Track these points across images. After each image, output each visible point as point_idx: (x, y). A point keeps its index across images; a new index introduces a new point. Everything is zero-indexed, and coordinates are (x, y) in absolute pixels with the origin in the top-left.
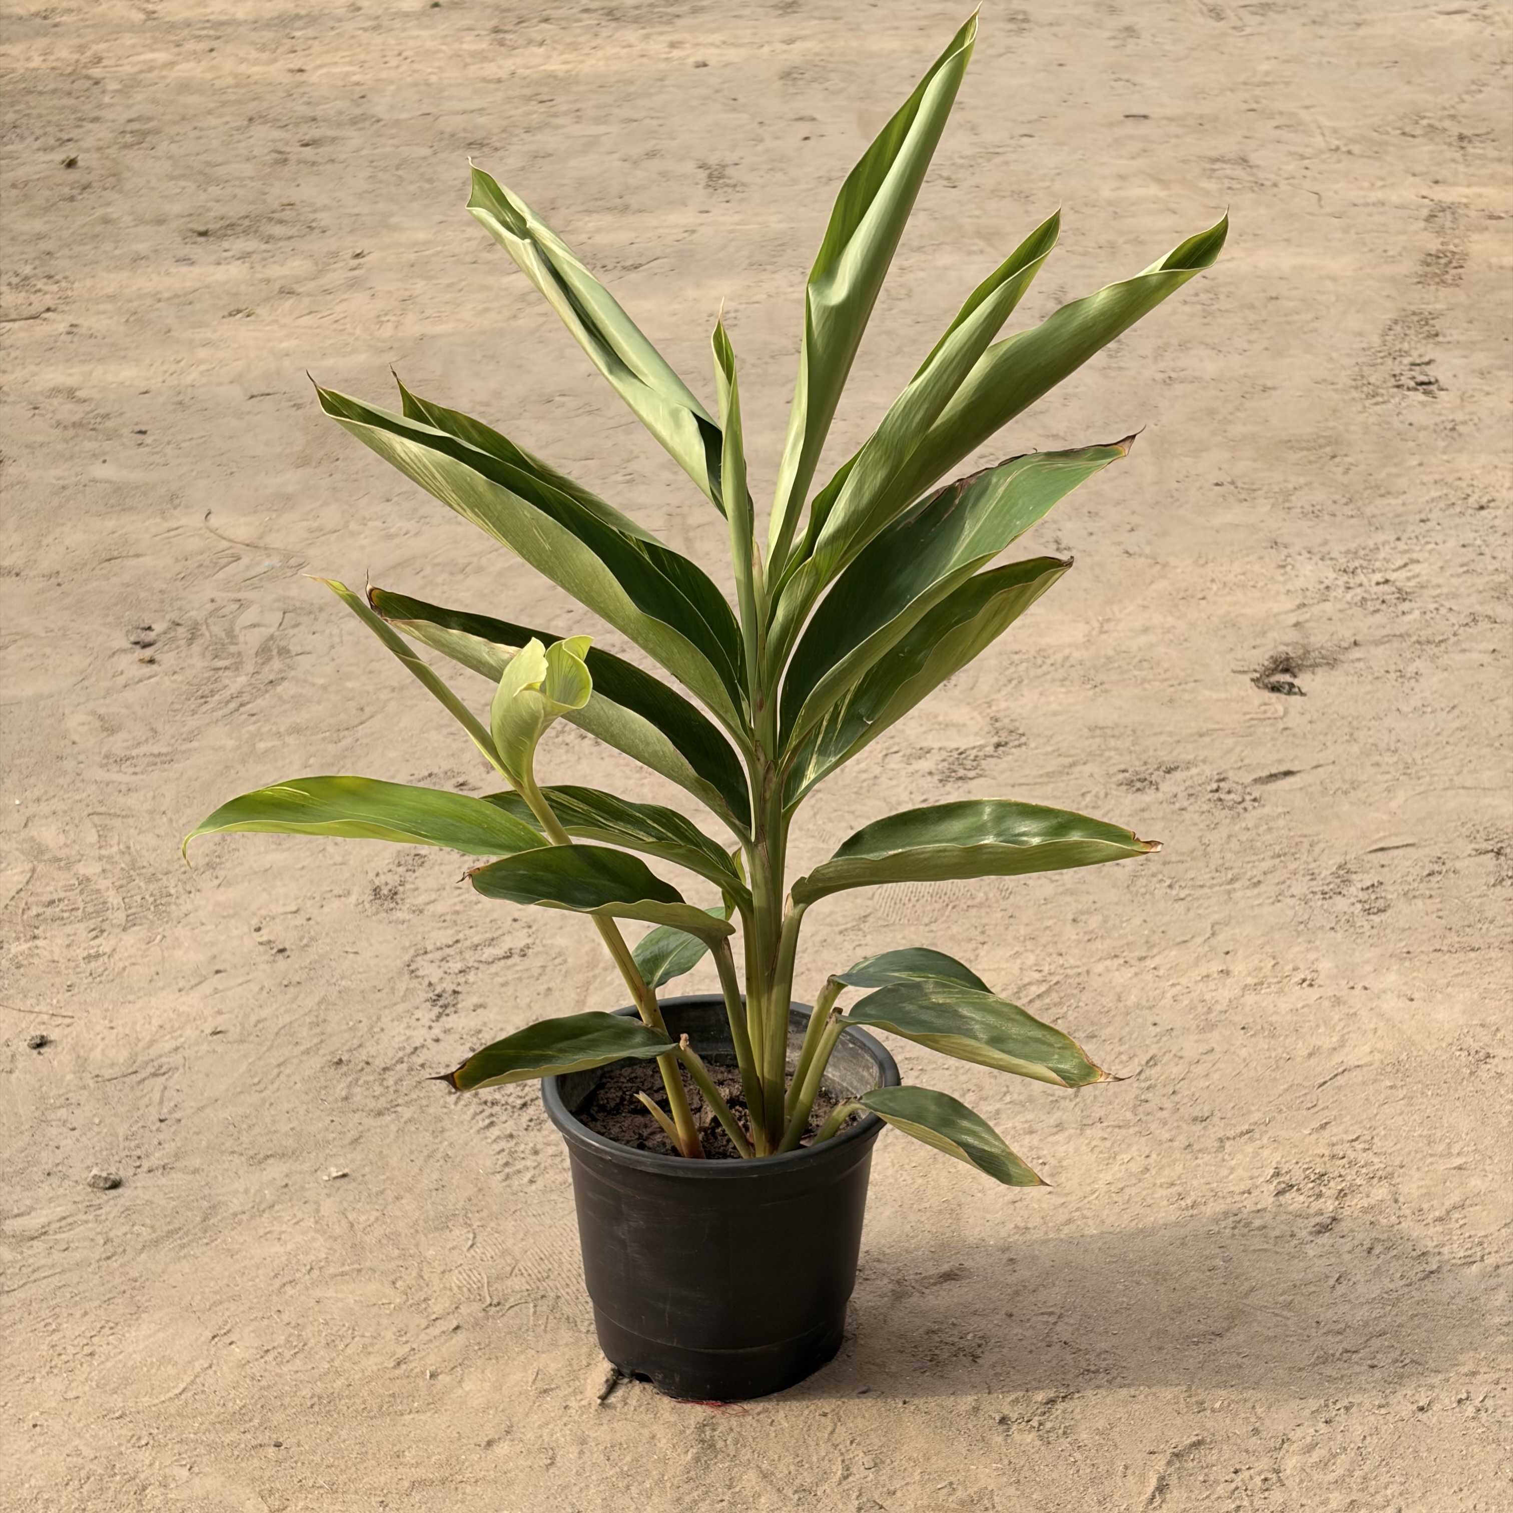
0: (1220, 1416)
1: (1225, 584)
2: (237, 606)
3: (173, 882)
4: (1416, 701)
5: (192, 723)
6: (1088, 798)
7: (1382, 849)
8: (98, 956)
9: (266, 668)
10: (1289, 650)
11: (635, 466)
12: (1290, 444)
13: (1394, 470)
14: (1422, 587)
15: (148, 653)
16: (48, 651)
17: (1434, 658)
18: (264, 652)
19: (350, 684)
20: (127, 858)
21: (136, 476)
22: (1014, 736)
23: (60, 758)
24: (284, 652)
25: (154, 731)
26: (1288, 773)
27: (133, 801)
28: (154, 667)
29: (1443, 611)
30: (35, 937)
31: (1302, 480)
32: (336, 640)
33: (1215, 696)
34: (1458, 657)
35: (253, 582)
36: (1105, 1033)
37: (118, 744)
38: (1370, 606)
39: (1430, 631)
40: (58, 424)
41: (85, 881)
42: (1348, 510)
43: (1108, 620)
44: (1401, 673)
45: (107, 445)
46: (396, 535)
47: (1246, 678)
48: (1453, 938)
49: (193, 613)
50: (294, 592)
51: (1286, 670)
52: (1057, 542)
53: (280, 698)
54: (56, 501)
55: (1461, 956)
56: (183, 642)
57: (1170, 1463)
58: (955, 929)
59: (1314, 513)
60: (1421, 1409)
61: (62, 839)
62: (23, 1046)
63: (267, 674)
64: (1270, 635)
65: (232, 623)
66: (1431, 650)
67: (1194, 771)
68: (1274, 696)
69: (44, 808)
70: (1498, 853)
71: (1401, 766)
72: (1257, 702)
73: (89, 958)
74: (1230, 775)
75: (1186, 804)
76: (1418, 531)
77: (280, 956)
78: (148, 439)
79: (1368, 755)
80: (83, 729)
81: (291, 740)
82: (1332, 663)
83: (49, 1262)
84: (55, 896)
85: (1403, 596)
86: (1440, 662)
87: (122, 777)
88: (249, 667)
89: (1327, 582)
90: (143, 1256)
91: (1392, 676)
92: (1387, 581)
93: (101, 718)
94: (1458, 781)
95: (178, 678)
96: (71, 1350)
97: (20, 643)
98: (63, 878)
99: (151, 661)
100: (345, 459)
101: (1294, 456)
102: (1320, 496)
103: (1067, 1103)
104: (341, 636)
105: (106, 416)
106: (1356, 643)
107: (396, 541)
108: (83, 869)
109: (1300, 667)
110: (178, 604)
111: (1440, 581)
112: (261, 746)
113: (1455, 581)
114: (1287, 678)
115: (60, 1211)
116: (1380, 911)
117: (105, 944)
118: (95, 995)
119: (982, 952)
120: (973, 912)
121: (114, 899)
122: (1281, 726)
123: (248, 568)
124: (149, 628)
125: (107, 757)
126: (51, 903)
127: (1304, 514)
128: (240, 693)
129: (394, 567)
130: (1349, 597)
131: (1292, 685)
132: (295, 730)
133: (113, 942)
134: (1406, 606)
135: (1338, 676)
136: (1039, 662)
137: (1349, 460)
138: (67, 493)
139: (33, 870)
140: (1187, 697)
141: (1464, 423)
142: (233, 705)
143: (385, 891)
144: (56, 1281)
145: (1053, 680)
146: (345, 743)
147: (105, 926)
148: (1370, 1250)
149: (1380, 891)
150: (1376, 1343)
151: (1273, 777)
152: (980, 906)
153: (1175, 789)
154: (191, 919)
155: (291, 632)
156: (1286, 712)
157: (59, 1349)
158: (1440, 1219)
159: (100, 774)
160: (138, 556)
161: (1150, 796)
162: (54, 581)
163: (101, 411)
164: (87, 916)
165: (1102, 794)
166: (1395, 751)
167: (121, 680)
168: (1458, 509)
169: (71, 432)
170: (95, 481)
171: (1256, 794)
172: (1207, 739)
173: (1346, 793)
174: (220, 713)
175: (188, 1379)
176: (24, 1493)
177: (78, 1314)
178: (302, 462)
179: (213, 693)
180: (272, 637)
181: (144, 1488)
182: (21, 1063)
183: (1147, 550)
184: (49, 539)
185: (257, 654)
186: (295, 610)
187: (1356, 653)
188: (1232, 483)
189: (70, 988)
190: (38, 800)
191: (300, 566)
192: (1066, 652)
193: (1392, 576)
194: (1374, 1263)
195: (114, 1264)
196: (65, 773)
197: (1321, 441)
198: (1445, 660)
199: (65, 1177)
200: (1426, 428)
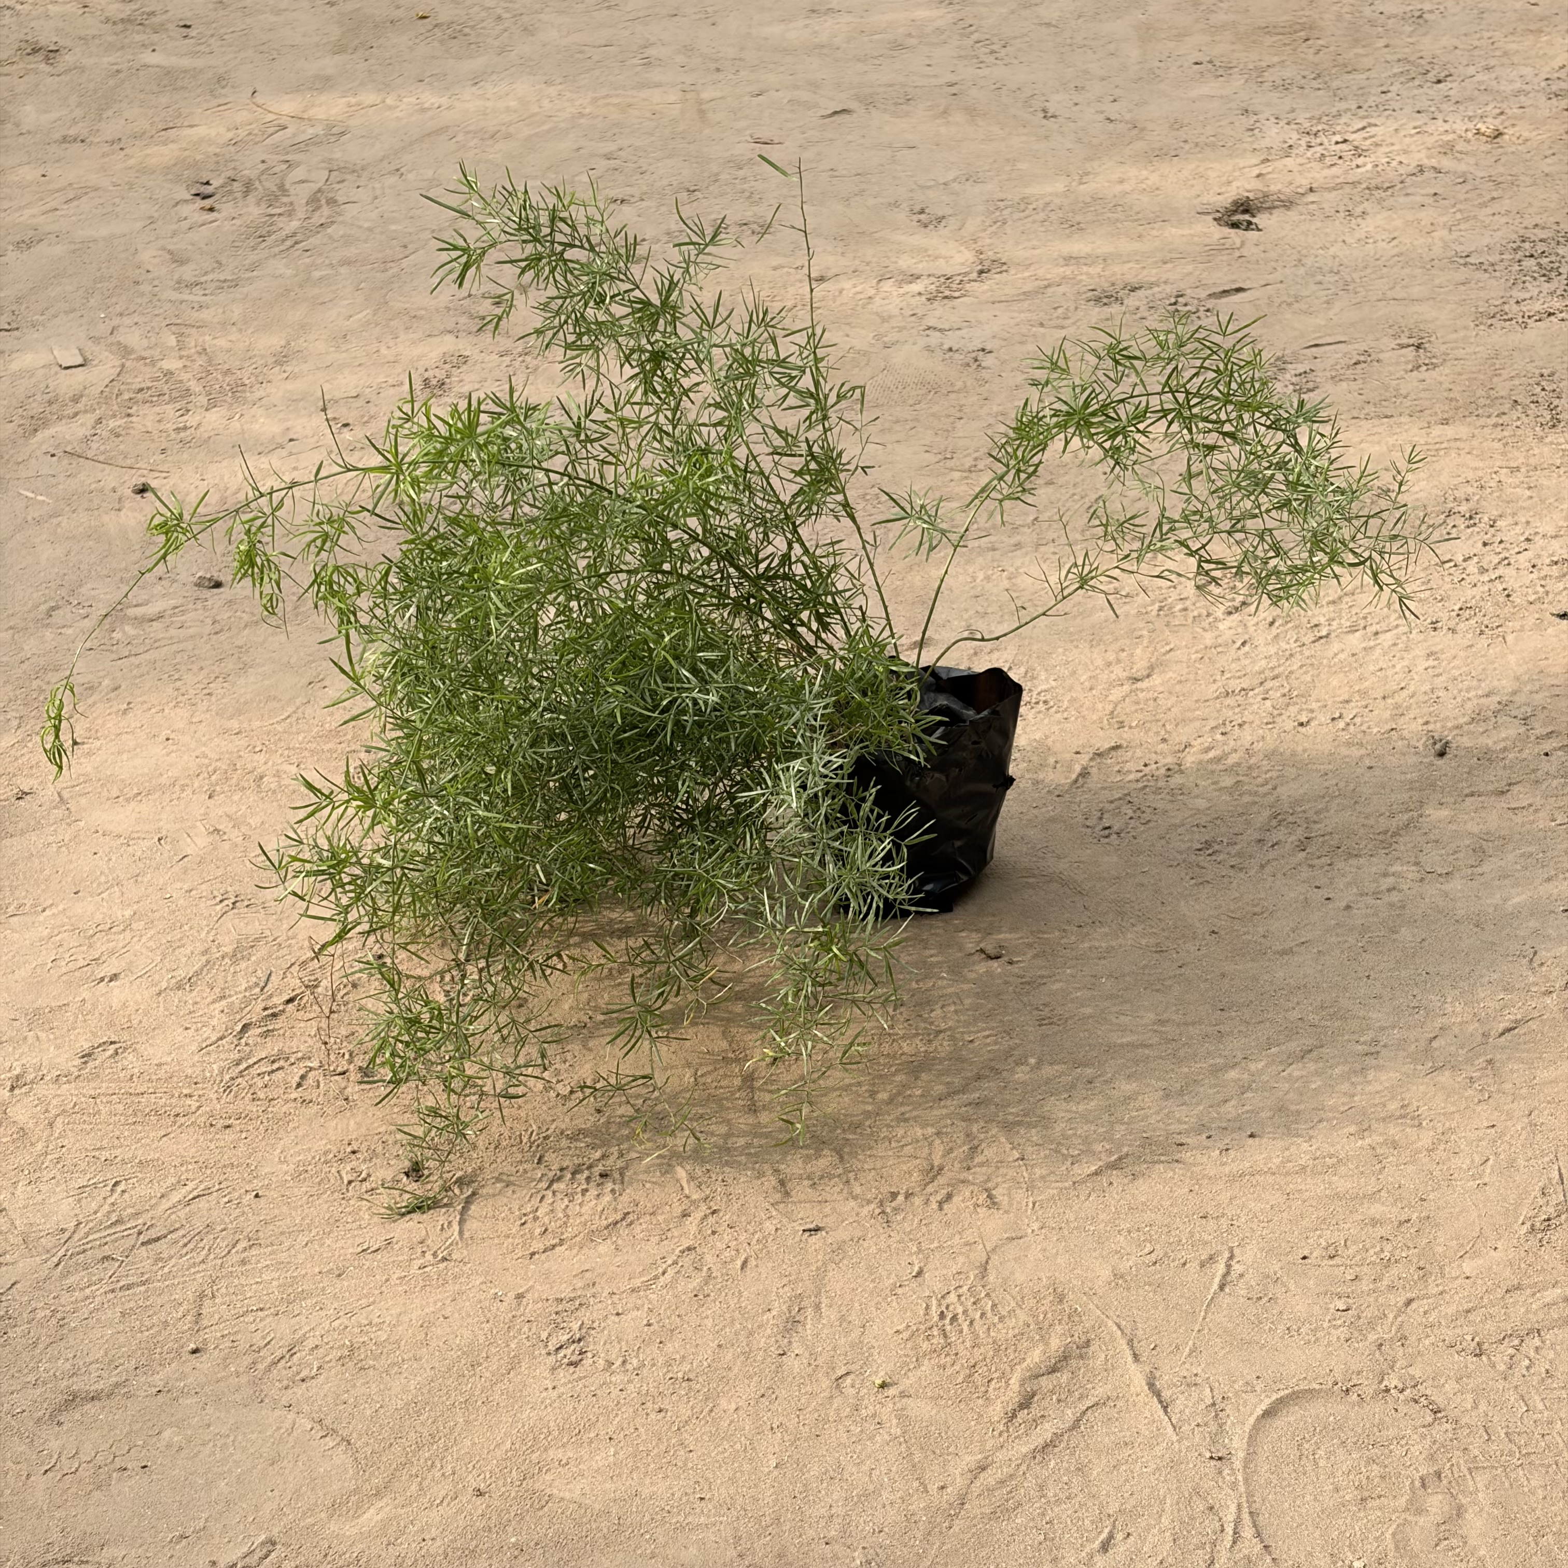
0: (1136, 731)
1: (1197, 145)
2: (285, 166)
3: (247, 375)
4: (1360, 234)
5: (253, 257)
6: (1060, 311)
7: (1316, 345)
8: (185, 428)
9: (317, 214)
10: (1251, 195)
11: (652, 52)
12: (1266, 30)
13: (1361, 51)
14: (1377, 145)
15: (208, 203)
16: (117, 200)
17: (1380, 201)
18: (314, 201)
19: (393, 227)
20: (204, 357)
21: (186, 62)
22: (996, 265)
23: (137, 283)
24: (331, 202)
25: (219, 263)
26: (1239, 290)
27: (205, 315)
28: (214, 215)
29: (1394, 164)
30: (129, 415)
31: (1276, 59)
32: (378, 192)
33: (1180, 232)
34: (1402, 200)
35: (302, 146)
36: (1061, 481)
37: (188, 272)
38: (1328, 161)
39: (1380, 180)
40: (107, 20)
41: (169, 374)
42: (1315, 84)
43: (1087, 174)
44: (1349, 213)
45: (155, 37)
46: (429, 109)
47: (1209, 218)
48: (1370, 409)
49: (246, 172)
50: (337, 155)
51: (1246, 211)
52: (1044, 111)
53: (330, 237)
54: (112, 82)
55: (1376, 421)
56: (239, 195)
57: (1091, 759)
58: (936, 408)
59: (1286, 87)
60: (1301, 724)
61: (145, 343)
62: (128, 492)
63: (317, 219)
64: (1235, 184)
65: (283, 179)
66: (1378, 194)
67: (1156, 289)
68: (1233, 231)
69: (127, 321)
70: (1418, 347)
71: (1341, 283)
72: (1217, 236)
73: (178, 430)
74: (1188, 291)
75: (1146, 314)
76: (1378, 100)
77: (345, 430)
78: (193, 33)
79: (1313, 276)
80: (156, 261)
81: (343, 270)
82: (1288, 204)
83: (168, 635)
84: (143, 385)
85: (1359, 152)
86: (1385, 204)
87: (196, 296)
88: (301, 213)
89: (1291, 142)
90: (246, 631)
91: (1342, 214)
92: (1345, 141)
93: (170, 252)
94: (1390, 294)
95: (237, 222)
96: (192, 692)
97: (90, 195)
98: (148, 372)
99: (211, 209)
100: (379, 47)
101: (1269, 40)
102: (1289, 73)
103: (1026, 529)
104: (383, 188)
105: (153, 13)
106: (1311, 190)
107: (430, 113)
108: (166, 365)
109: (1259, 209)
110: (232, 165)
111: (1393, 140)
112: (317, 274)
113: (1408, 140)
114: (1247, 217)
115: (173, 602)
116: (1310, 390)
117: (191, 420)
118: (185, 456)
119: (959, 424)
120: (953, 396)
121: (195, 386)
122: (1237, 254)
123: (294, 135)
124: (208, 183)
125: (179, 283)
126: (141, 390)
127: (1275, 87)
128: (294, 234)
129: (429, 135)
130: (1309, 154)
131: (1250, 223)
132: (346, 262)
133: (198, 418)
134: (1360, 161)
135: (1293, 215)
136: (1022, 207)
137: (1321, 42)
138: (121, 75)
139: (123, 366)
140: (1155, 233)
141: (1431, 12)
142: (289, 243)
143: (434, 382)
144: (175, 648)
145: (1034, 222)
146: (390, 272)
147: (190, 406)
148: (1272, 624)
149: (1311, 376)
150: (1270, 684)
151: (1225, 293)
152: (958, 392)
153: (1137, 303)
154: (264, 401)
155: (337, 186)
156: (1243, 243)
157: (183, 691)
158: (1334, 602)
159: (174, 295)
160: (191, 126)
161: (1115, 309)
162: (116, 147)
163: (147, 10)
164: (173, 400)
165: (1072, 308)
166: (1338, 273)
167: (185, 225)
168: (1417, 82)
169: (120, 27)
170: (146, 66)
171: (1209, 306)
172: (1169, 266)
173: (1290, 305)
174: (277, 250)
175: (290, 710)
176: (163, 780)
177: (195, 668)
178: (339, 49)
179: (269, 234)
180: (319, 190)
181: (261, 778)
182: (127, 504)
183: (1128, 117)
184: (110, 113)
185: (307, 203)
186: (338, 169)
187: (1311, 197)
188: (1210, 62)
189: (163, 451)
190: (121, 315)
191: (343, 133)
192: (1047, 200)
193: (1350, 137)
194: (1274, 631)
195: (222, 637)
196: (143, 294)
197: (1298, 27)
198: (1391, 202)
199: (174, 581)
200: (1395, 16)
